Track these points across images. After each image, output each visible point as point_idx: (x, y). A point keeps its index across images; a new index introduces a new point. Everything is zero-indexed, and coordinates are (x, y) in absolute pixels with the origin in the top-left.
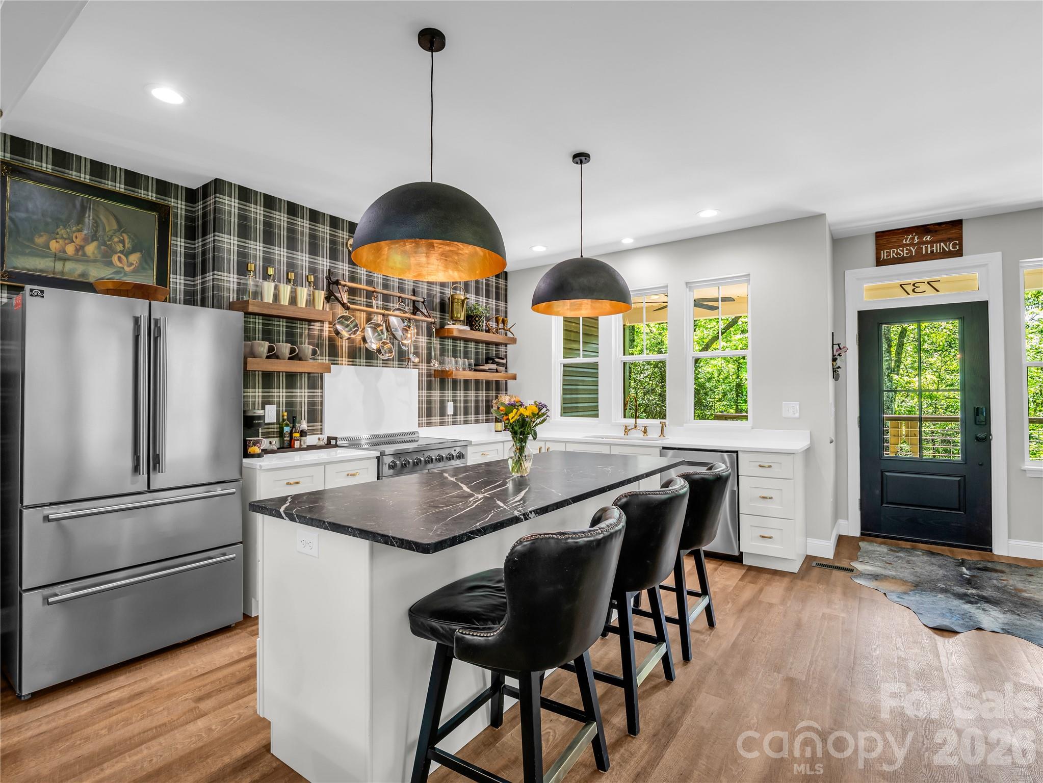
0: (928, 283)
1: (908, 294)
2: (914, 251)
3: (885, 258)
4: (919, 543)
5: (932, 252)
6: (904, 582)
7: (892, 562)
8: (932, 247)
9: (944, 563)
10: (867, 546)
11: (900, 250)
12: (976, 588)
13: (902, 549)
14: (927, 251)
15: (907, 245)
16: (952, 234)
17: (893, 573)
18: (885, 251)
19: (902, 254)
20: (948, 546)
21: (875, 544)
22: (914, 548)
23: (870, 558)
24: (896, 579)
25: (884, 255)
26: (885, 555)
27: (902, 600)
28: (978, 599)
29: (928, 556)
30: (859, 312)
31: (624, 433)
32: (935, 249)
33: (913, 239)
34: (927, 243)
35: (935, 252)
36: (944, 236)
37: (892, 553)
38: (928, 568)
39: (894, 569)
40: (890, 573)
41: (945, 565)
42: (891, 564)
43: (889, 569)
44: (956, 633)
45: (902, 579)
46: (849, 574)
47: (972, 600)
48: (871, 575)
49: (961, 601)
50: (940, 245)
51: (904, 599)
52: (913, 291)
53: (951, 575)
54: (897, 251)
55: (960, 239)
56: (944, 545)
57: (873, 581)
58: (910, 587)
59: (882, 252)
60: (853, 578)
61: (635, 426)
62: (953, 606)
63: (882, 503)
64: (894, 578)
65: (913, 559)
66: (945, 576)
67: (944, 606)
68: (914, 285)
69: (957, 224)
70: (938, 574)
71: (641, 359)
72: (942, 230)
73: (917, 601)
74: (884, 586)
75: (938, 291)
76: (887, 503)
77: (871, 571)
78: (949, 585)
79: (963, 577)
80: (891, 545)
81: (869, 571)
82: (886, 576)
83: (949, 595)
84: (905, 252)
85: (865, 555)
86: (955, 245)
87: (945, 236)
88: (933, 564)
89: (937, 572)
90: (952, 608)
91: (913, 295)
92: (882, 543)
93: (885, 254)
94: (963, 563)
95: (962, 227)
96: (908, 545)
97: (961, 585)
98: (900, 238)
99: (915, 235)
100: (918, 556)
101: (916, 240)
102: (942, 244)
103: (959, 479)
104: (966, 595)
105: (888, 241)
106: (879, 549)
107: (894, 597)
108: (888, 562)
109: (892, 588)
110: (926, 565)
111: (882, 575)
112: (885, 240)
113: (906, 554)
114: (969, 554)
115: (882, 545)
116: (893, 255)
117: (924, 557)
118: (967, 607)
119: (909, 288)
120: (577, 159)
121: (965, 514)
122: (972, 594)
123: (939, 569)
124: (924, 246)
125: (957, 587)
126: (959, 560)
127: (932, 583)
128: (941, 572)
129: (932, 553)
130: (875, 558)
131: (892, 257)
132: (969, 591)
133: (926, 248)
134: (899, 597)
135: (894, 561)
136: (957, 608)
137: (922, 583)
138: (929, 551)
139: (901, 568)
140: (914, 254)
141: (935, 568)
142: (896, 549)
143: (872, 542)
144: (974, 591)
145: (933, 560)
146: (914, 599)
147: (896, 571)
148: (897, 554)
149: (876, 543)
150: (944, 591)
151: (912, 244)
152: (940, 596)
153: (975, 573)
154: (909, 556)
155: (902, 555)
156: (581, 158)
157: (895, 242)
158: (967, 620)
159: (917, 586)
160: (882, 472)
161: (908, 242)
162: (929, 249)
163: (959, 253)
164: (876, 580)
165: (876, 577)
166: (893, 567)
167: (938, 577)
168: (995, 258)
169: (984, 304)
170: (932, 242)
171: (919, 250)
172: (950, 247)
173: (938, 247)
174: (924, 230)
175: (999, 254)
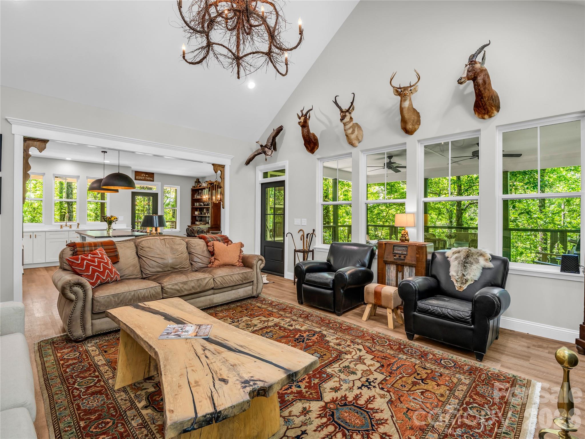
0: (146, 187)
1: (142, 189)
14: (147, 179)
25: (137, 177)
31: (60, 228)
54: (140, 177)
55: (153, 177)
61: (66, 225)
68: (143, 187)
69: (153, 174)
75: (148, 189)
84: (142, 178)
87: (151, 176)
98: (141, 174)
99: (144, 174)
105: (138, 174)
151: (143, 176)
163: (153, 181)
168: (160, 184)
169: (157, 194)
170: (148, 177)
171: (145, 178)
172: (151, 179)
173: (149, 178)
174: (146, 173)
175: (160, 183)
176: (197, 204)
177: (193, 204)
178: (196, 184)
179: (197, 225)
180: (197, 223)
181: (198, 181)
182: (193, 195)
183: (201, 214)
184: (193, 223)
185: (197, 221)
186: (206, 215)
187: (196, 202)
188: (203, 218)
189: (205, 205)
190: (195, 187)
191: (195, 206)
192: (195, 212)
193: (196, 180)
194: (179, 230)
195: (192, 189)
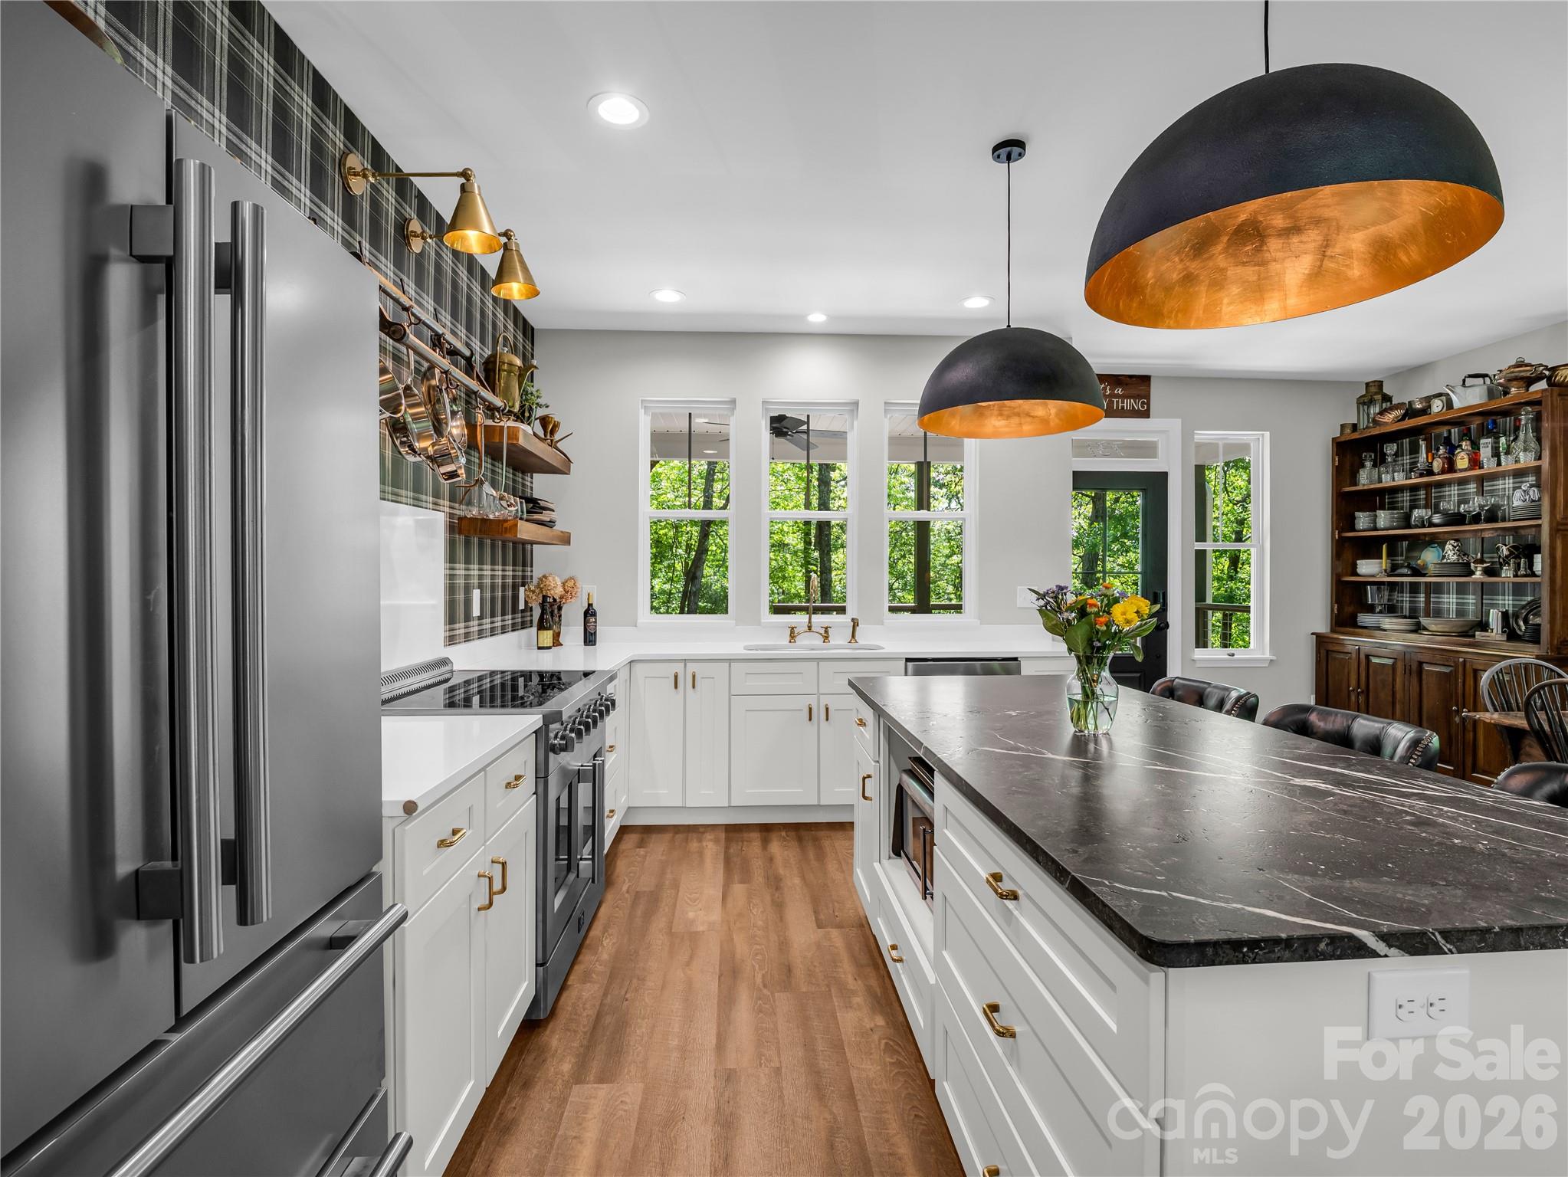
2: (1106, 404)
5: (1123, 407)
8: (1123, 402)
14: (1118, 407)
16: (1141, 390)
30: (1074, 472)
31: (788, 638)
32: (1125, 405)
33: (1105, 390)
34: (1118, 396)
35: (1125, 408)
36: (1133, 391)
50: (1130, 402)
55: (1148, 397)
61: (810, 628)
69: (1145, 379)
71: (800, 517)
72: (1132, 384)
86: (1143, 403)
87: (1135, 392)
95: (1150, 384)
99: (1107, 386)
101: (1108, 392)
102: (1132, 401)
103: (1138, 675)
120: (1003, 152)
124: (1115, 401)
133: (1118, 403)
140: (1106, 408)
151: (1105, 396)
156: (1010, 149)
162: (1120, 405)
163: (1146, 414)
168: (1175, 425)
169: (1165, 476)
170: (1123, 397)
171: (1110, 403)
172: (1139, 406)
173: (1128, 404)
174: (1116, 381)
175: (1179, 421)
176: (1374, 520)
177: (1343, 522)
178: (1368, 411)
179: (1365, 631)
181: (1374, 396)
182: (1341, 476)
184: (1345, 619)
185: (1371, 609)
187: (1369, 510)
188: (1406, 597)
189: (1454, 520)
190: (1355, 427)
191: (1355, 531)
192: (1356, 564)
193: (1364, 393)
194: (1267, 655)
195: (1339, 440)
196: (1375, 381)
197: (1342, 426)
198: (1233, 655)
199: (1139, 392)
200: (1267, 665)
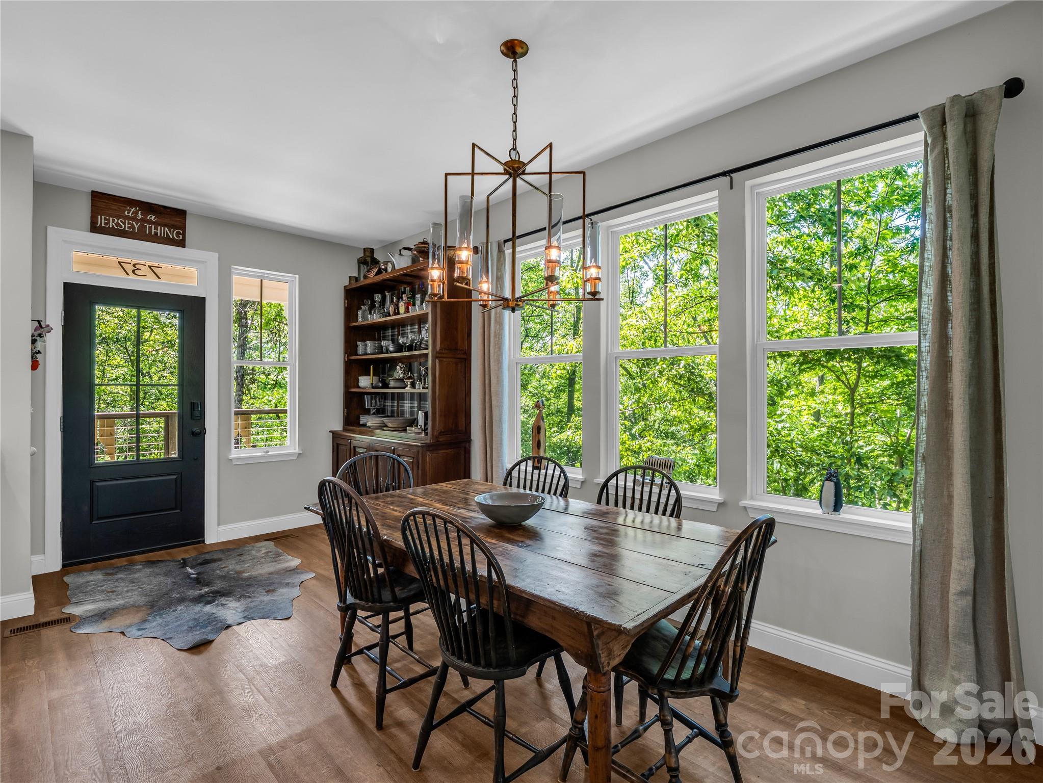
0: (150, 267)
1: (128, 274)
2: (136, 227)
3: (103, 225)
4: (135, 555)
5: (156, 234)
6: (135, 607)
7: (114, 589)
8: (156, 228)
9: (168, 569)
10: (76, 579)
11: (121, 221)
12: (207, 585)
13: (119, 569)
14: (150, 232)
15: (128, 218)
16: (176, 221)
17: (121, 602)
18: (103, 217)
19: (123, 227)
20: (166, 549)
21: (85, 574)
22: (132, 563)
23: (86, 593)
24: (126, 608)
25: (101, 221)
26: (103, 583)
27: (145, 631)
28: (213, 597)
29: (150, 567)
30: (66, 284)
32: (159, 231)
33: (136, 213)
34: (150, 222)
35: (159, 235)
36: (167, 221)
37: (110, 577)
38: (155, 581)
39: (120, 597)
40: (118, 603)
41: (170, 571)
42: (114, 591)
43: (115, 599)
44: (209, 642)
45: (133, 606)
46: (66, 626)
47: (209, 599)
48: (95, 615)
49: (201, 605)
50: (164, 230)
51: (145, 629)
52: (133, 272)
53: (180, 579)
54: (118, 221)
55: (184, 228)
56: (161, 549)
57: (101, 622)
58: (145, 612)
59: (99, 217)
60: (73, 630)
62: (196, 614)
63: (92, 520)
64: (124, 608)
65: (136, 576)
66: (174, 583)
67: (188, 619)
68: (134, 265)
69: (182, 214)
70: (167, 584)
72: (167, 214)
73: (160, 625)
74: (118, 622)
75: (159, 278)
76: (99, 519)
77: (94, 610)
78: (183, 592)
79: (191, 578)
80: (104, 568)
81: (90, 611)
82: (113, 609)
83: (187, 604)
84: (127, 225)
85: (77, 591)
86: (178, 233)
87: (169, 221)
88: (158, 575)
89: (166, 582)
90: (196, 617)
91: (132, 276)
92: (95, 569)
93: (103, 221)
94: (184, 563)
95: (185, 219)
96: (122, 562)
97: (193, 588)
98: (122, 208)
99: (139, 210)
100: (139, 571)
101: (140, 217)
102: (166, 229)
103: (175, 477)
104: (201, 596)
105: (107, 206)
106: (92, 578)
107: (134, 632)
108: (109, 590)
109: (128, 622)
110: (151, 578)
111: (109, 609)
112: (104, 204)
113: (126, 573)
114: (186, 552)
115: (95, 572)
116: (112, 225)
117: (146, 570)
118: (208, 608)
119: (129, 268)
121: (181, 511)
122: (207, 593)
123: (166, 578)
124: (148, 226)
125: (191, 591)
126: (180, 561)
127: (166, 596)
128: (169, 581)
129: (152, 563)
130: (92, 591)
131: (111, 226)
132: (203, 591)
133: (150, 228)
134: (139, 630)
135: (116, 587)
136: (201, 614)
137: (157, 601)
138: (149, 561)
139: (128, 591)
140: (136, 231)
141: (161, 579)
142: (112, 571)
143: (80, 571)
144: (206, 589)
145: (157, 570)
146: (155, 624)
147: (123, 598)
148: (116, 577)
149: (86, 571)
150: (181, 600)
151: (134, 219)
152: (180, 608)
153: (200, 569)
154: (130, 574)
155: (122, 576)
157: (115, 210)
158: (214, 623)
159: (152, 607)
160: (92, 483)
161: (130, 214)
162: (153, 231)
163: (182, 244)
164: (105, 619)
165: (101, 616)
166: (118, 595)
167: (169, 587)
168: (212, 258)
169: (202, 301)
170: (156, 224)
171: (142, 228)
172: (173, 235)
173: (161, 231)
174: (148, 207)
175: (216, 255)
176: (366, 348)
177: (350, 347)
178: (364, 269)
179: (367, 431)
180: (370, 421)
181: (368, 259)
182: (350, 313)
183: (386, 386)
184: (352, 420)
185: (367, 412)
186: (408, 389)
187: (364, 340)
188: (389, 403)
189: (400, 348)
190: (357, 279)
191: (357, 355)
192: (358, 380)
193: (363, 255)
194: (297, 451)
195: (348, 288)
196: (368, 248)
197: (350, 278)
198: (267, 452)
199: (176, 223)
200: (295, 458)
